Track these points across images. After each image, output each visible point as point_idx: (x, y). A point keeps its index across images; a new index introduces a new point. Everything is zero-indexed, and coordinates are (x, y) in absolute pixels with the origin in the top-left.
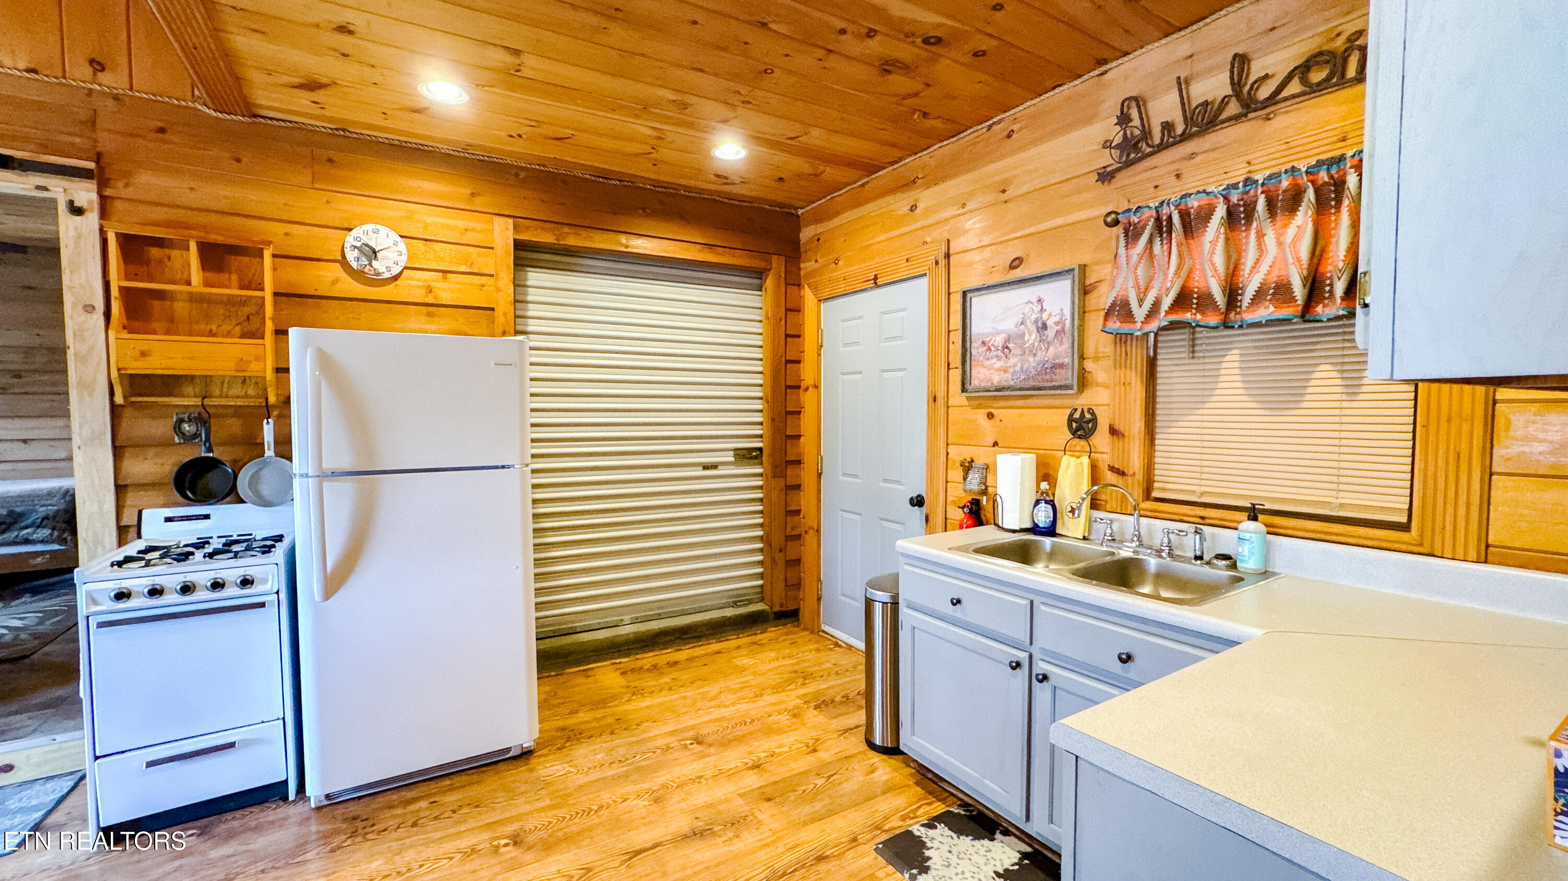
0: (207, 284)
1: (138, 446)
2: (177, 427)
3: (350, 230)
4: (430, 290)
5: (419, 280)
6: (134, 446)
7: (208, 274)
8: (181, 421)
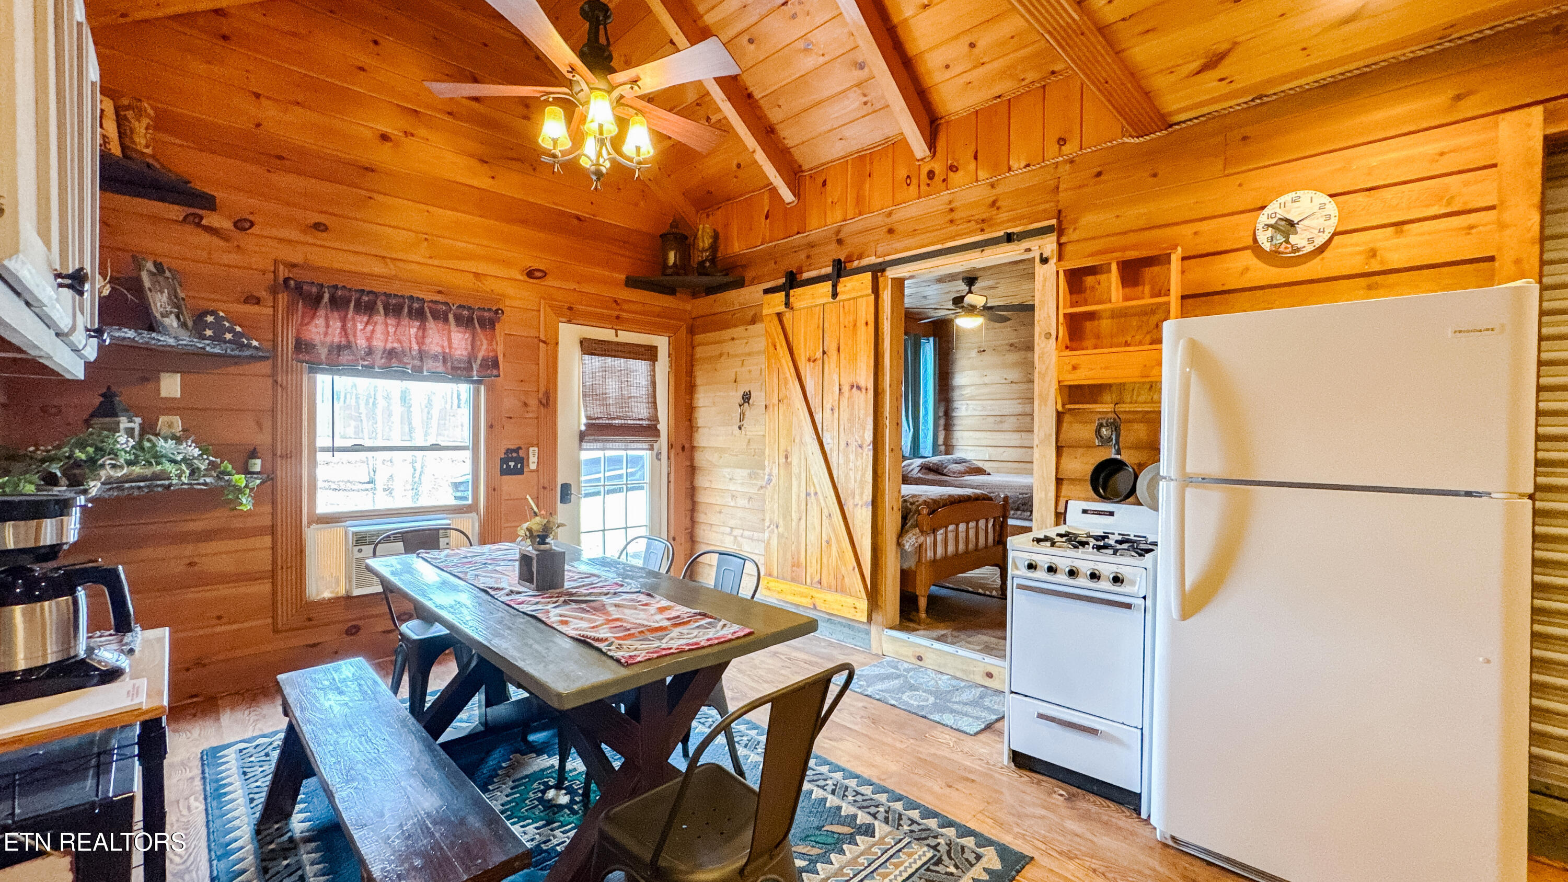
0: (1126, 299)
1: (1073, 447)
2: (1098, 432)
3: (1263, 208)
4: (1373, 253)
5: (1357, 245)
6: (1069, 447)
7: (1127, 290)
8: (1101, 425)
